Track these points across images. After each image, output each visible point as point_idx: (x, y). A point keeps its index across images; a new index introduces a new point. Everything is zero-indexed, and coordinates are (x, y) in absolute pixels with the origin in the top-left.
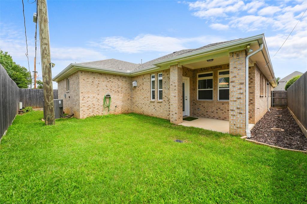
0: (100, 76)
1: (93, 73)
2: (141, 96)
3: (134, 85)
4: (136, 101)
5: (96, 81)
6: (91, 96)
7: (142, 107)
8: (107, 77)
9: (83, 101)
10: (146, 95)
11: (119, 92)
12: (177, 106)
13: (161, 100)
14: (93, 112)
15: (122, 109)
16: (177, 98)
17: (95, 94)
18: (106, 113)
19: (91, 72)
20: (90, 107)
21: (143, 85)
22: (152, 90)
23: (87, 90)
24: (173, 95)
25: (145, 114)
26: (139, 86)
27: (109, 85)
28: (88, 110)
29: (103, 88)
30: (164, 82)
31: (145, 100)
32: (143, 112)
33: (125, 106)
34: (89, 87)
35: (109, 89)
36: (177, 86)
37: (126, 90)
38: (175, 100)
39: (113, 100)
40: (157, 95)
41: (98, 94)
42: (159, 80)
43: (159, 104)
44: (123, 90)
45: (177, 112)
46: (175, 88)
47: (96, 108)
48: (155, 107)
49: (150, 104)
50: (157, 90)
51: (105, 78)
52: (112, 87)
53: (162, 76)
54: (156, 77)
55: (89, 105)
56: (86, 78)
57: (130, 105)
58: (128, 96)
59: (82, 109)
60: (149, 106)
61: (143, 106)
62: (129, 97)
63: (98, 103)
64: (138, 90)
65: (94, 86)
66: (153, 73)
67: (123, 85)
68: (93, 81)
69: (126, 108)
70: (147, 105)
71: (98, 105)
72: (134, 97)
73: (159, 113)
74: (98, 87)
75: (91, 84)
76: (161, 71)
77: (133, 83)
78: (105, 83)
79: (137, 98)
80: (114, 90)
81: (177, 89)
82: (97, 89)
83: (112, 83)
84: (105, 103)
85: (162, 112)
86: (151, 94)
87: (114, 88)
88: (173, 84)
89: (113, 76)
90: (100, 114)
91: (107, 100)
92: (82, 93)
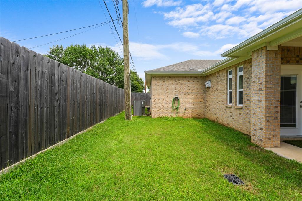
0: (170, 79)
1: (163, 77)
2: (215, 99)
3: (206, 86)
4: (210, 105)
5: (166, 84)
6: (161, 98)
7: (216, 113)
8: (175, 80)
9: (154, 103)
10: (220, 98)
11: (188, 94)
12: (264, 117)
13: (241, 106)
14: (162, 113)
15: (193, 113)
16: (263, 104)
17: (164, 97)
18: (174, 115)
19: (161, 76)
20: (160, 108)
21: (218, 84)
22: (229, 91)
23: (157, 93)
24: (257, 98)
25: (219, 122)
26: (213, 87)
27: (178, 87)
28: (158, 110)
29: (172, 90)
30: (246, 79)
31: (219, 104)
32: (217, 119)
33: (196, 110)
34: (159, 90)
35: (178, 92)
36: (264, 83)
37: (198, 92)
38: (261, 107)
39: (183, 103)
40: (236, 97)
41: (167, 97)
42: (239, 76)
43: (238, 111)
44: (194, 92)
45: (263, 126)
46: (261, 86)
47: (166, 110)
48: (232, 114)
49: (225, 110)
50: (236, 90)
51: (174, 80)
52: (181, 89)
53: (242, 70)
54: (234, 73)
55: (159, 107)
56: (157, 83)
57: (202, 109)
58: (201, 98)
59: (154, 109)
60: (224, 113)
61: (218, 111)
62: (202, 100)
63: (167, 105)
64: (212, 91)
65: (164, 89)
66: (230, 67)
67: (194, 86)
68: (162, 84)
69: (198, 112)
70: (222, 111)
71: (167, 107)
72: (207, 99)
73: (238, 123)
74: (168, 90)
75: (161, 88)
76: (242, 62)
77: (206, 83)
78: (174, 85)
79: (211, 101)
80: (184, 92)
81: (264, 89)
82: (167, 92)
83: (181, 85)
84: (174, 105)
85: (242, 123)
86: (227, 97)
87: (183, 91)
88: (257, 81)
89: (183, 78)
90: (169, 116)
91: (176, 102)
92: (154, 95)
